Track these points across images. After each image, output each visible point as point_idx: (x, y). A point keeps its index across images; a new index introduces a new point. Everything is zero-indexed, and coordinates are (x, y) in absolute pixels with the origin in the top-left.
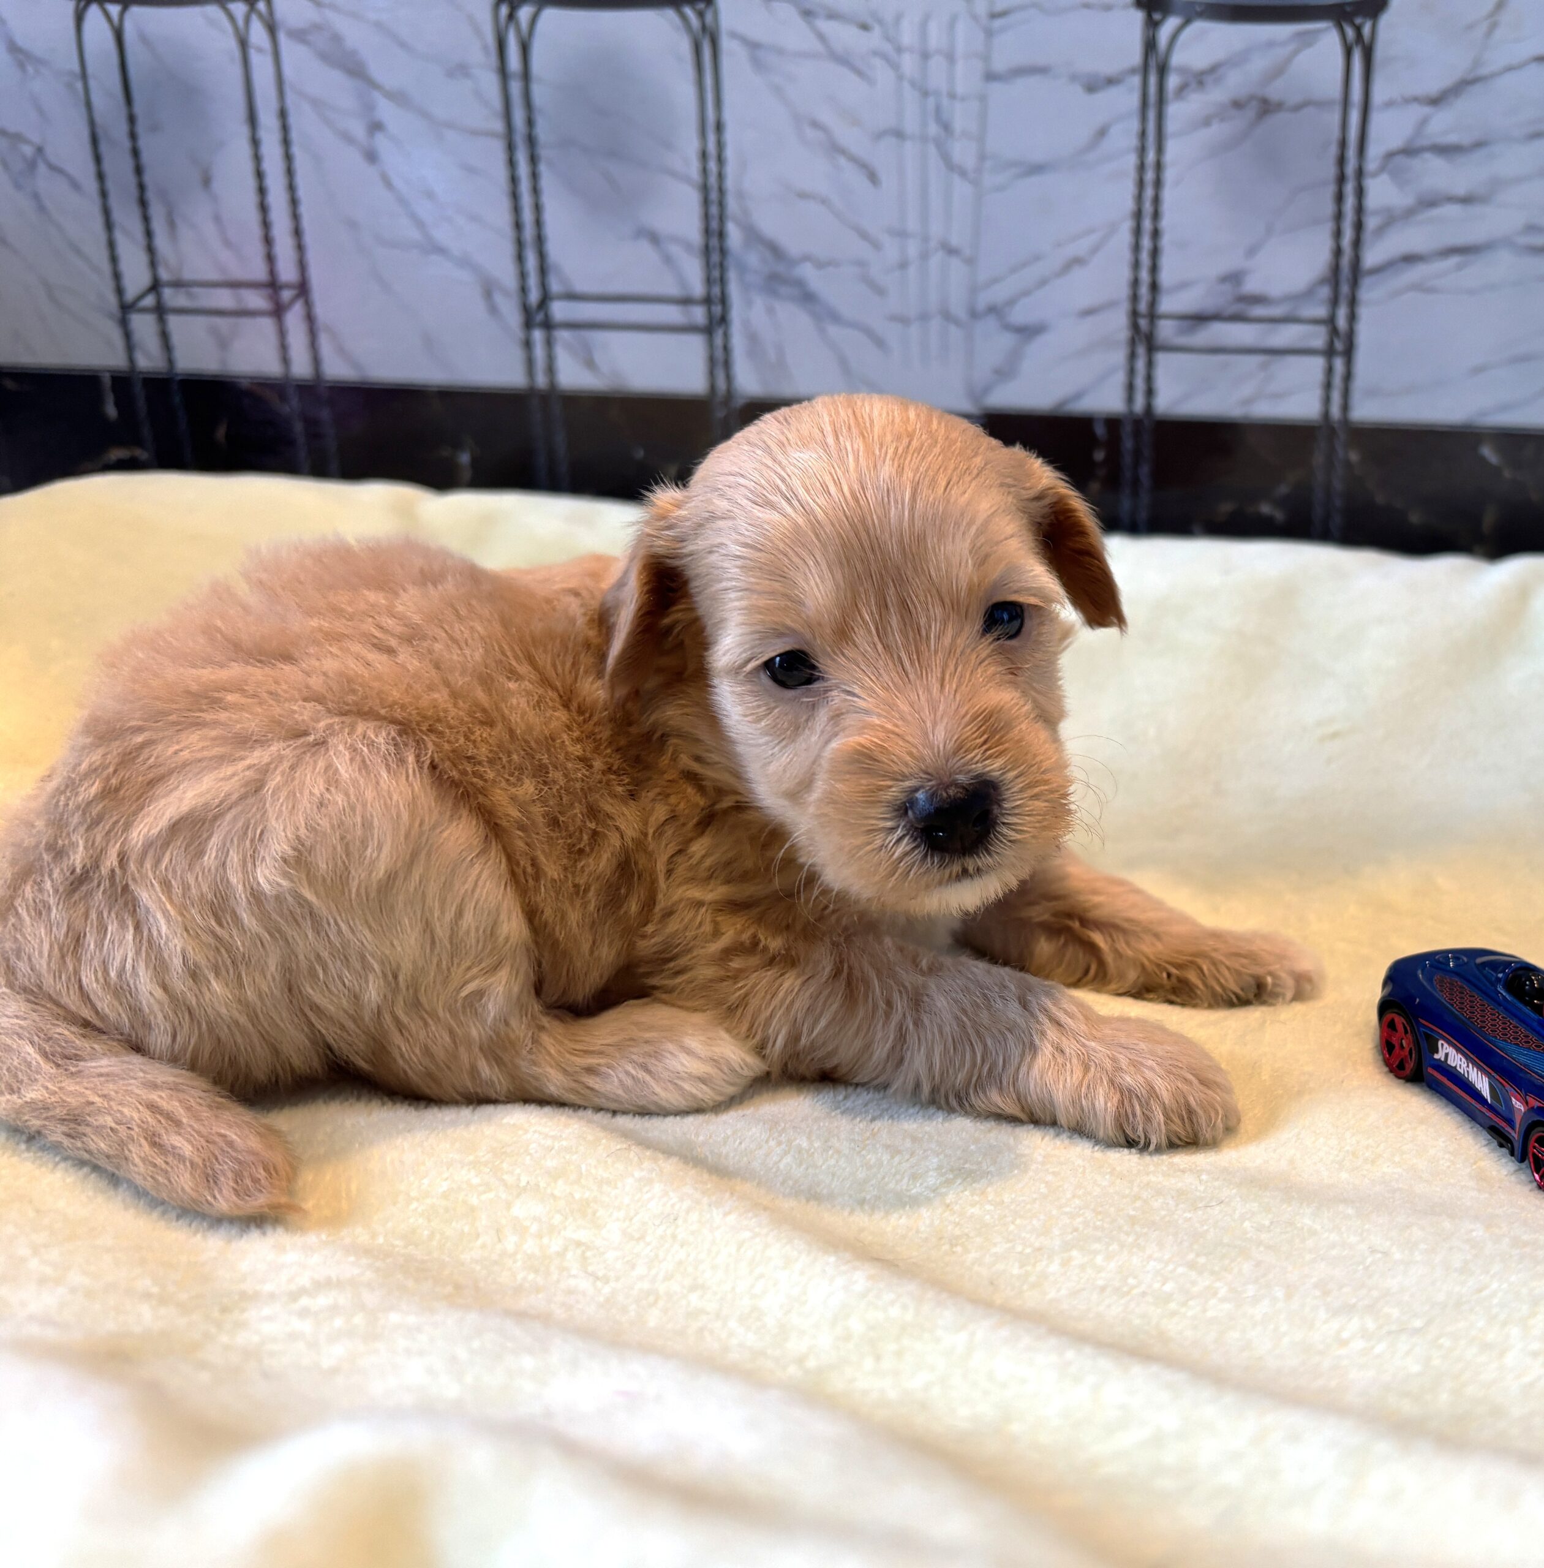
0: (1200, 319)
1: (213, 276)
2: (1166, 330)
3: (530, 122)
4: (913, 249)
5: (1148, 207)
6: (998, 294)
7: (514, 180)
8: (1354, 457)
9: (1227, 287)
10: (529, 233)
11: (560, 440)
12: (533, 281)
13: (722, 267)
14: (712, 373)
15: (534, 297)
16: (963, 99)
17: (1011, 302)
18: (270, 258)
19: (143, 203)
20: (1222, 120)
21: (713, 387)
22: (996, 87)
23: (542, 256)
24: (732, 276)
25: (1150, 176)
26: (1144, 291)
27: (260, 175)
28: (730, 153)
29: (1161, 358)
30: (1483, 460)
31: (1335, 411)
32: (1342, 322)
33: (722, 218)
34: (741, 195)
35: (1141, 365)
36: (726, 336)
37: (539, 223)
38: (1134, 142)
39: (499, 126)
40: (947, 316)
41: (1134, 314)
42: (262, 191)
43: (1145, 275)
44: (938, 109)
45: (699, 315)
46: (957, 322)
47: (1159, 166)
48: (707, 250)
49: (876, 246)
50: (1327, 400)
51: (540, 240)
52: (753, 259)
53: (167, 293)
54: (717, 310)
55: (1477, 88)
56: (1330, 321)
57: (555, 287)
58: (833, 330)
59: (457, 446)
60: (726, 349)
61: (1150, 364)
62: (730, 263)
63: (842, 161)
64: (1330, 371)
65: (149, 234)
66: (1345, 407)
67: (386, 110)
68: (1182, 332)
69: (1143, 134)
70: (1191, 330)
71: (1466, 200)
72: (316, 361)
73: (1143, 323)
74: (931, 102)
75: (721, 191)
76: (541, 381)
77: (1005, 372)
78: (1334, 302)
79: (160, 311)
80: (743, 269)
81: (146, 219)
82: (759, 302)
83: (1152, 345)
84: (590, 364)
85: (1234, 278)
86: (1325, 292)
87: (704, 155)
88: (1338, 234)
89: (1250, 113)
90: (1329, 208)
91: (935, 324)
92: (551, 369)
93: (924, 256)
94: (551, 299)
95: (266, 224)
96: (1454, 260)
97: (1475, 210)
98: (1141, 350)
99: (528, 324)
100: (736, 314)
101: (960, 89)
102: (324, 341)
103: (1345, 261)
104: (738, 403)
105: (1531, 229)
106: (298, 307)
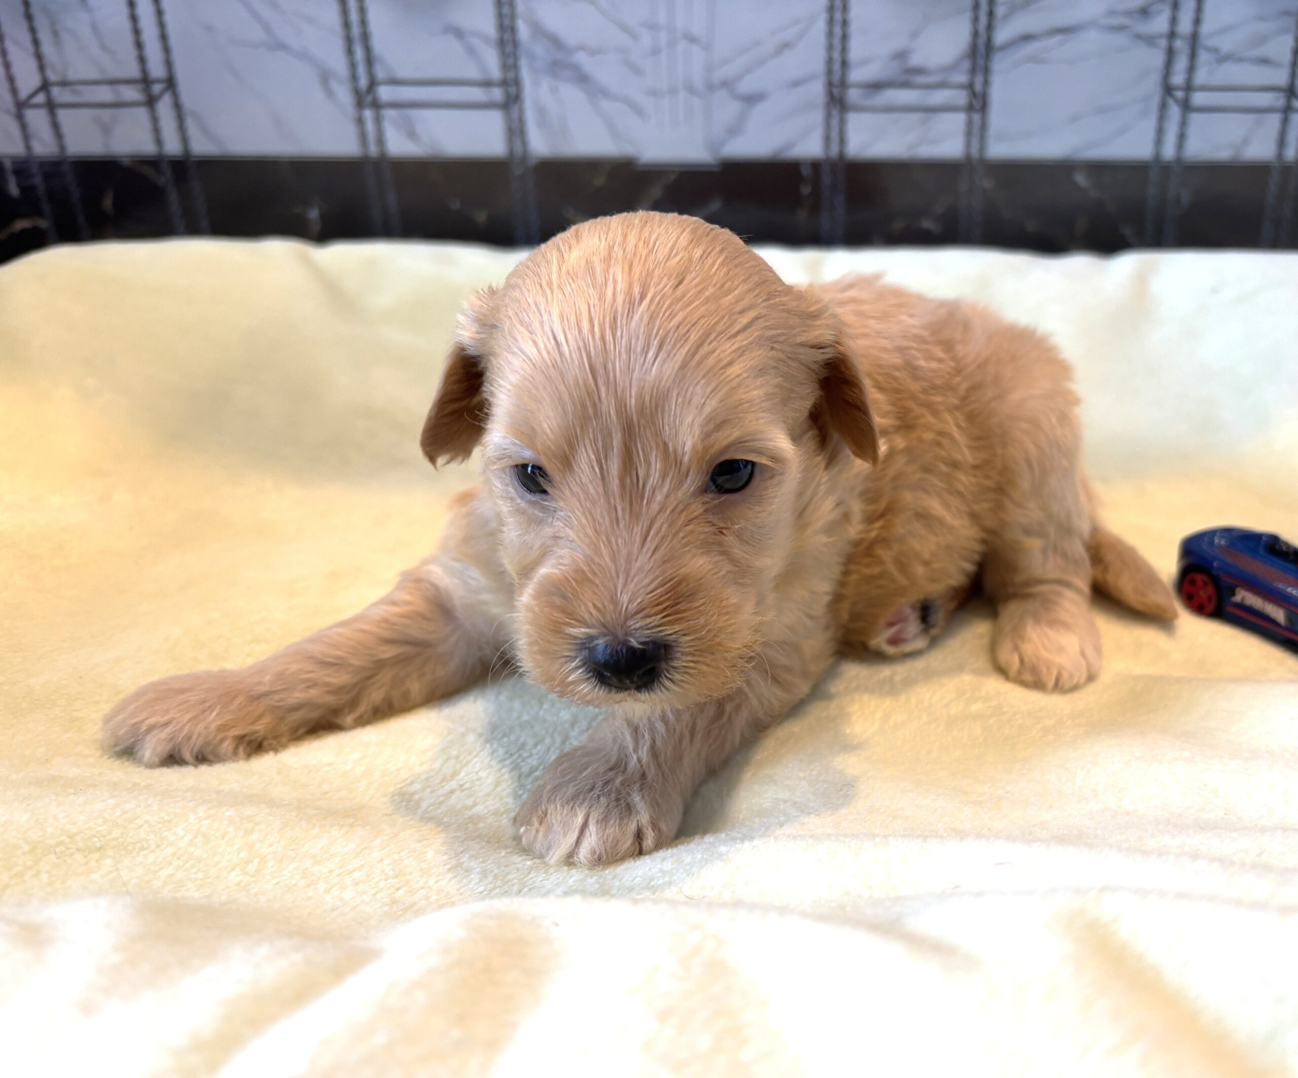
0: (876, 86)
1: (94, 75)
2: (853, 95)
4: (663, 37)
6: (728, 71)
8: (988, 185)
9: (897, 62)
10: (356, 31)
11: (392, 197)
12: (361, 70)
13: (515, 55)
14: (510, 139)
15: (363, 82)
17: (739, 77)
18: (142, 60)
19: (29, 17)
21: (511, 150)
23: (368, 50)
24: (523, 62)
26: (837, 67)
29: (850, 116)
30: (1077, 184)
31: (975, 152)
32: (978, 87)
33: (513, 17)
35: (835, 122)
36: (521, 111)
37: (363, 23)
40: (691, 90)
41: (830, 84)
42: (132, 4)
43: (836, 55)
45: (497, 94)
46: (698, 94)
48: (502, 43)
49: (634, 36)
50: (968, 143)
51: (365, 37)
52: (539, 50)
53: (55, 91)
54: (512, 90)
56: (970, 86)
57: (380, 74)
58: (604, 103)
59: (308, 205)
60: (521, 121)
61: (842, 122)
62: (521, 52)
64: (970, 123)
65: (36, 43)
66: (982, 149)
68: (865, 97)
70: (871, 95)
72: (185, 140)
73: (837, 91)
76: (373, 150)
77: (735, 130)
78: (974, 72)
79: (51, 106)
80: (531, 57)
81: (33, 30)
82: (546, 84)
83: (843, 107)
84: (412, 135)
85: (902, 55)
86: (967, 65)
88: (976, 20)
91: (682, 96)
92: (381, 141)
93: (672, 44)
94: (378, 84)
95: (137, 32)
96: (1057, 38)
98: (835, 111)
99: (360, 104)
100: (528, 93)
102: (190, 124)
103: (981, 41)
104: (532, 162)
105: (1111, 14)
106: (167, 98)
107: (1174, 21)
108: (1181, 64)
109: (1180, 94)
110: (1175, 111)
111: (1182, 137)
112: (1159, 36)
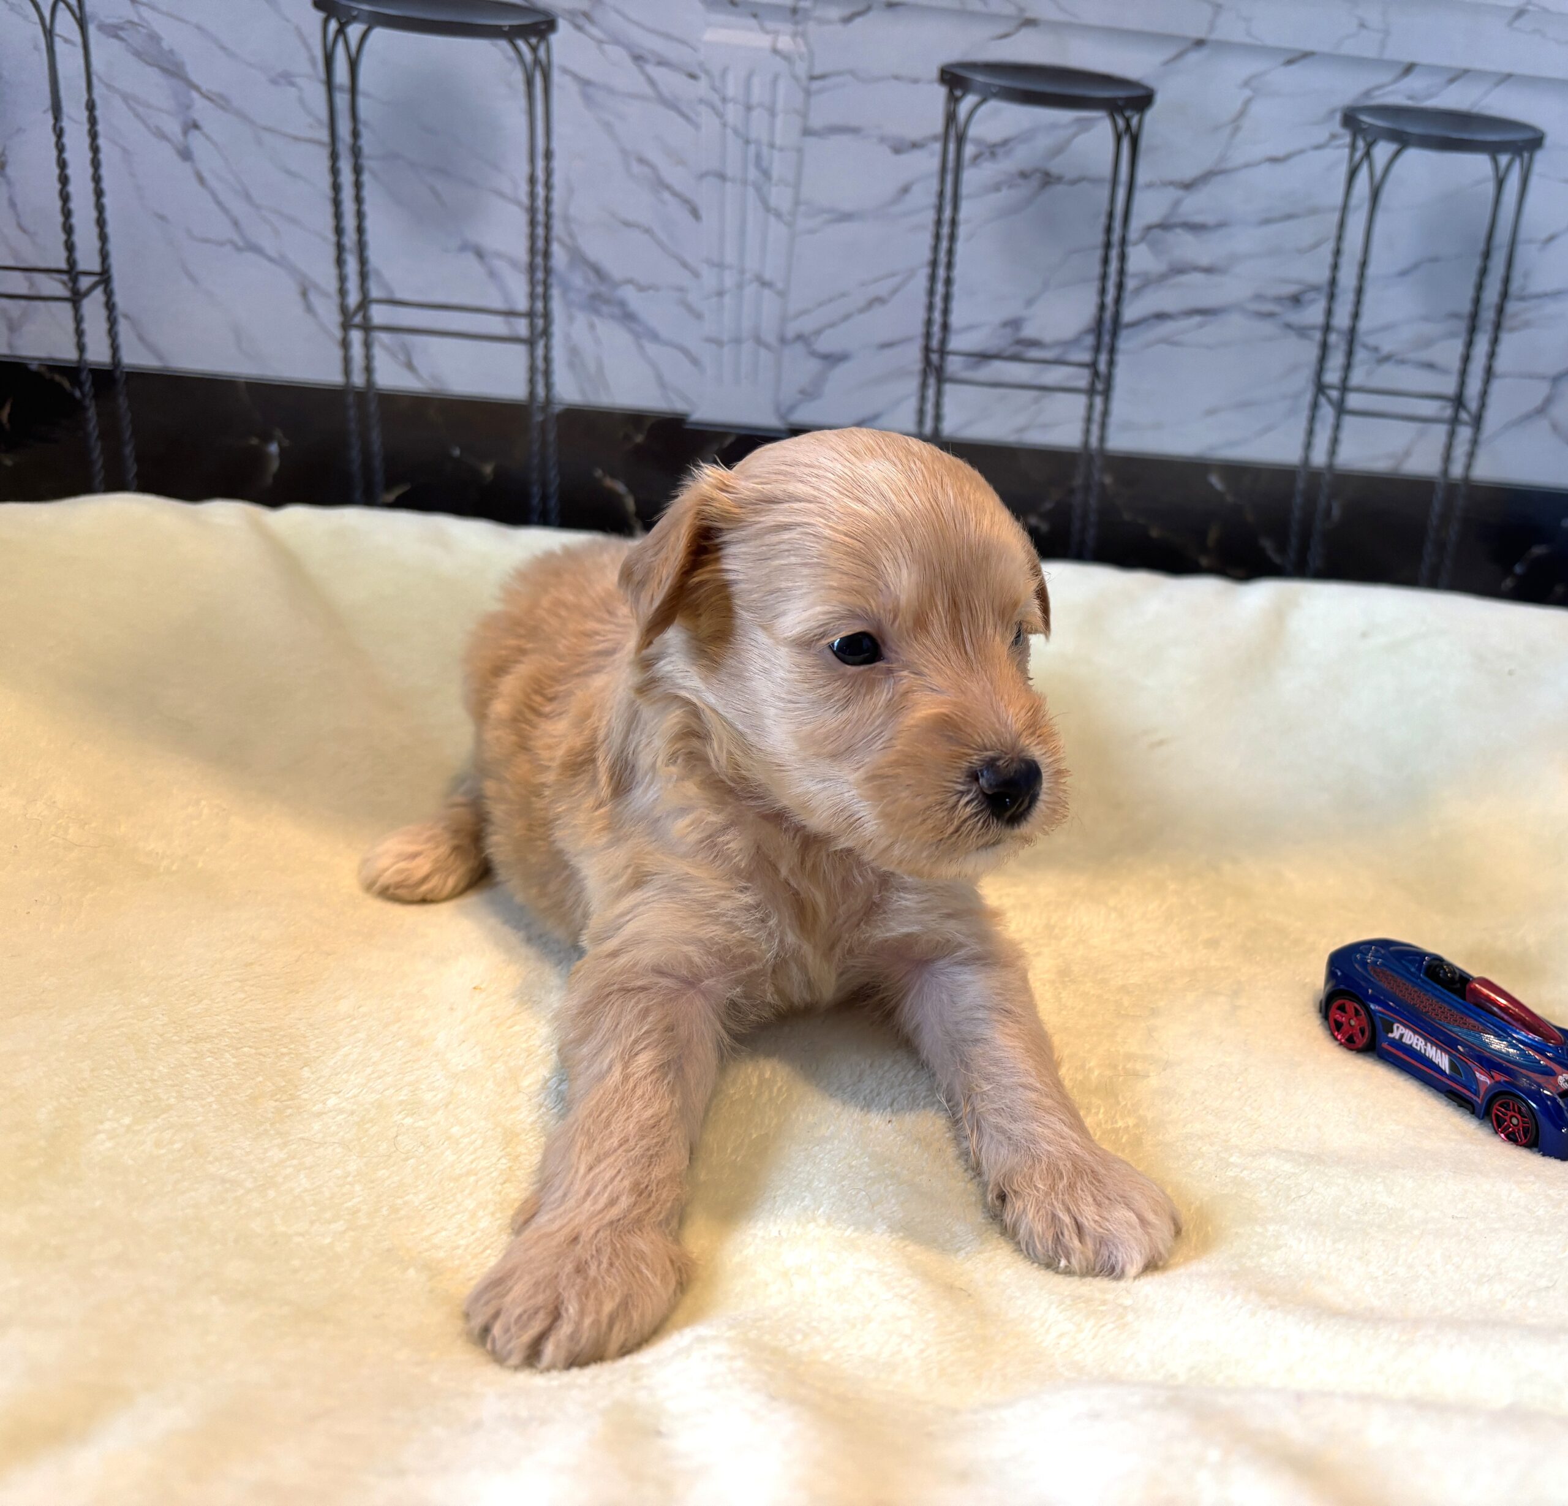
0: (984, 357)
2: (954, 365)
3: (355, 134)
4: (729, 280)
5: (943, 257)
6: (806, 325)
7: (336, 187)
8: (1108, 480)
9: (1008, 331)
10: (350, 238)
11: (376, 436)
12: (353, 284)
13: (546, 285)
14: (532, 382)
15: (353, 299)
16: (781, 149)
17: (818, 332)
18: (70, 247)
20: (1010, 187)
21: (532, 393)
22: (811, 141)
23: (363, 261)
24: (555, 292)
25: (945, 230)
26: (936, 329)
27: (62, 164)
28: (557, 180)
29: (948, 388)
30: (1211, 486)
31: (1094, 442)
32: (1102, 367)
33: (547, 240)
34: (567, 219)
35: (931, 393)
36: (548, 348)
37: (360, 230)
38: (933, 200)
39: (324, 135)
40: (759, 341)
41: (927, 349)
42: (64, 180)
43: (937, 316)
44: (758, 157)
45: (521, 327)
46: (767, 347)
47: (954, 223)
48: (532, 268)
49: (696, 275)
50: (1087, 432)
51: (362, 246)
52: (577, 280)
54: (540, 323)
55: (1220, 178)
56: (1093, 365)
57: (375, 292)
58: (651, 348)
59: (267, 438)
60: (547, 359)
61: (939, 394)
62: (554, 280)
63: (666, 196)
64: (1090, 407)
66: (1102, 439)
67: (201, 109)
68: (967, 368)
69: (941, 194)
70: (975, 367)
71: (1209, 270)
72: (115, 348)
73: (935, 357)
74: (752, 149)
75: (548, 215)
76: (358, 380)
77: (809, 393)
78: (1097, 349)
80: (566, 288)
82: (581, 319)
83: (941, 379)
84: (410, 366)
85: (1015, 324)
86: (1090, 340)
87: (532, 180)
88: (1103, 291)
89: (1034, 182)
90: (1096, 269)
91: (748, 347)
92: (369, 369)
93: (740, 286)
94: (371, 301)
95: (65, 212)
96: (1197, 319)
97: (1215, 279)
98: (932, 381)
99: (346, 326)
100: (557, 329)
101: (778, 142)
102: (123, 327)
103: (1108, 315)
104: (557, 409)
105: (1259, 297)
106: (98, 294)
107: (1329, 313)
108: (1336, 360)
109: (1334, 394)
110: (1327, 412)
111: (1335, 441)
112: (1313, 328)
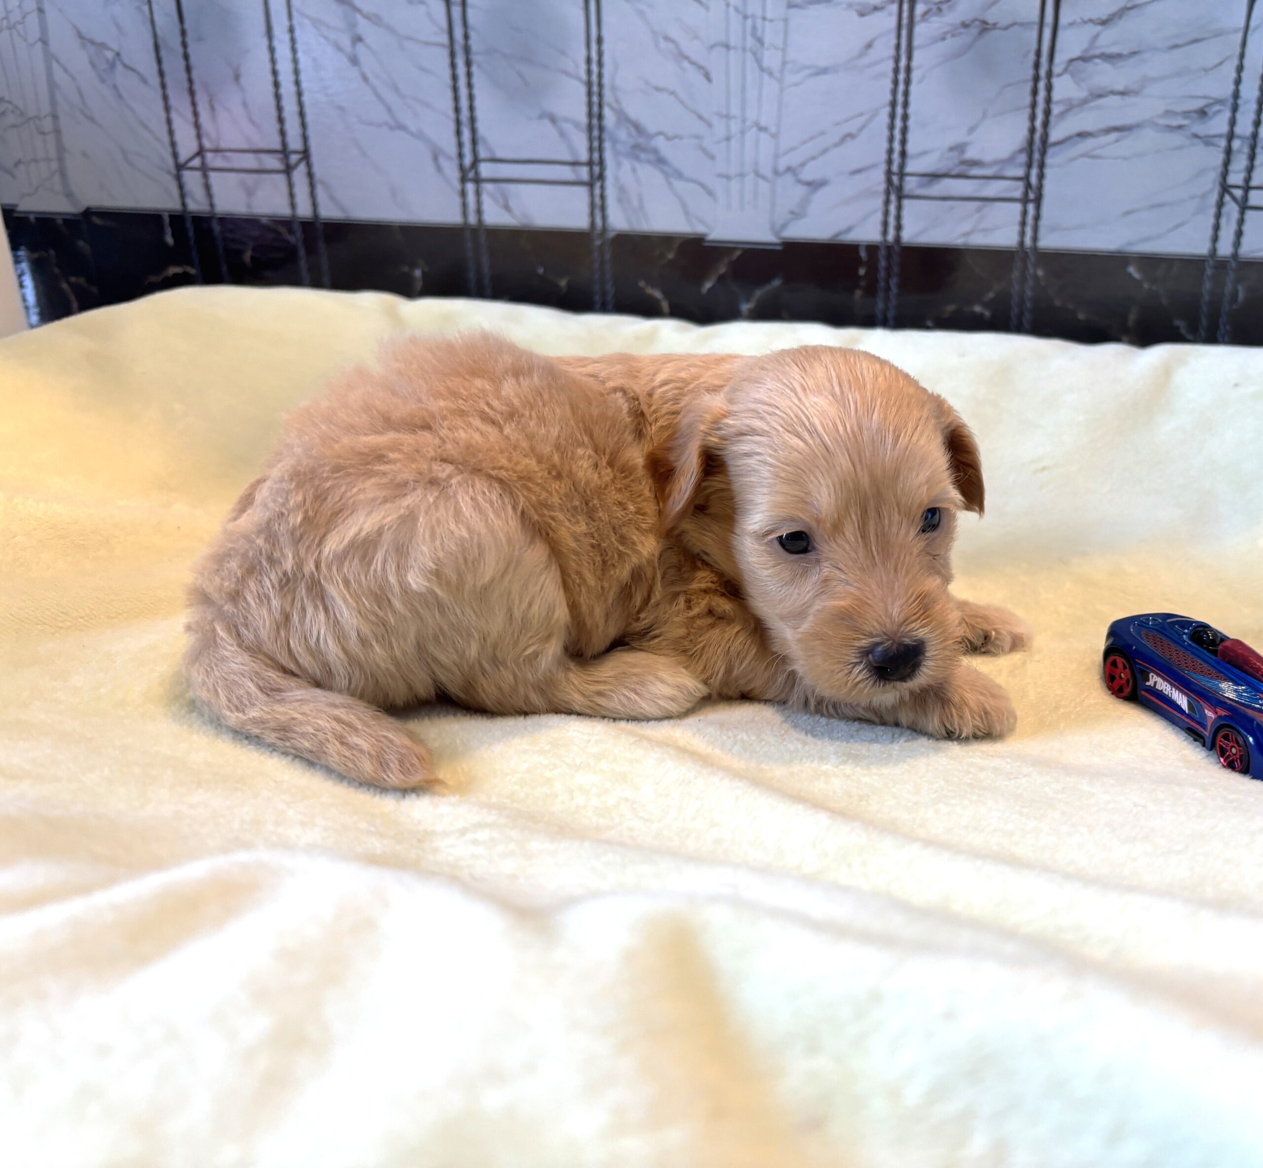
0: (935, 176)
1: (242, 145)
2: (910, 184)
3: (466, 37)
4: (735, 127)
5: (900, 98)
6: (793, 159)
7: (455, 78)
8: (1040, 273)
9: (955, 154)
10: (465, 114)
11: (485, 260)
12: (467, 149)
13: (601, 140)
14: (592, 214)
15: (468, 160)
16: (771, 21)
17: (803, 165)
18: (282, 133)
19: (192, 93)
20: (953, 36)
21: (593, 224)
22: (795, 13)
23: (474, 131)
24: (607, 145)
25: (902, 76)
26: (896, 156)
27: (275, 73)
28: (606, 59)
29: (906, 203)
30: (1130, 275)
31: (1028, 241)
32: (1034, 180)
33: (600, 106)
34: (614, 88)
35: (892, 208)
36: (602, 188)
37: (472, 108)
38: (892, 52)
39: (445, 39)
40: (758, 174)
41: (889, 173)
42: (276, 84)
43: (897, 146)
44: (754, 28)
45: (584, 173)
46: (764, 178)
47: (908, 69)
48: (590, 128)
49: (710, 125)
50: (1022, 234)
51: (472, 120)
52: (622, 134)
53: (209, 156)
54: (596, 169)
55: (1132, 12)
56: (1026, 179)
57: (483, 153)
58: (678, 185)
59: (413, 266)
60: (602, 197)
61: (899, 208)
62: (605, 136)
63: (686, 64)
64: (1025, 213)
65: (196, 114)
66: (1035, 239)
67: (364, 27)
68: (921, 186)
69: (898, 47)
70: (929, 184)
71: (1123, 93)
72: (315, 205)
73: (895, 179)
74: (749, 22)
75: (600, 85)
76: (472, 220)
77: (797, 214)
78: (1029, 166)
79: (204, 169)
80: (615, 141)
81: (194, 104)
82: (627, 164)
83: (900, 198)
84: (507, 207)
85: (960, 148)
86: (1023, 158)
87: (589, 61)
88: (1033, 118)
89: (974, 31)
90: (1028, 99)
91: (750, 178)
92: (479, 211)
93: (743, 132)
94: (480, 161)
95: (279, 109)
96: (1114, 135)
97: (1129, 100)
98: (893, 198)
99: (463, 180)
100: (609, 174)
101: (769, 16)
102: (320, 191)
103: (1037, 136)
104: (611, 235)
105: (1168, 113)
106: (302, 167)
107: (1233, 122)
108: (1239, 163)
109: (1238, 193)
110: (1232, 209)
111: (1239, 234)
112: (1220, 136)
